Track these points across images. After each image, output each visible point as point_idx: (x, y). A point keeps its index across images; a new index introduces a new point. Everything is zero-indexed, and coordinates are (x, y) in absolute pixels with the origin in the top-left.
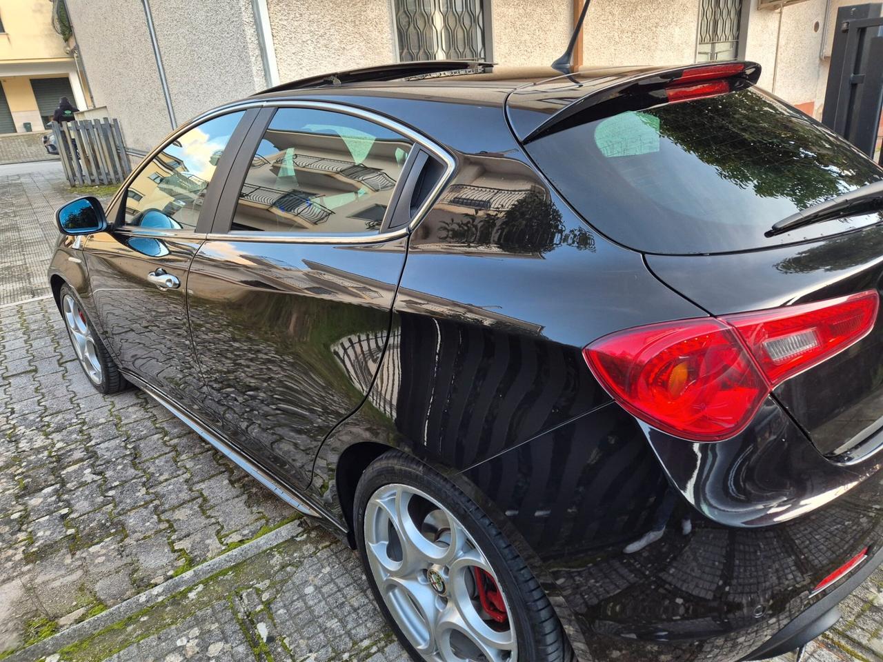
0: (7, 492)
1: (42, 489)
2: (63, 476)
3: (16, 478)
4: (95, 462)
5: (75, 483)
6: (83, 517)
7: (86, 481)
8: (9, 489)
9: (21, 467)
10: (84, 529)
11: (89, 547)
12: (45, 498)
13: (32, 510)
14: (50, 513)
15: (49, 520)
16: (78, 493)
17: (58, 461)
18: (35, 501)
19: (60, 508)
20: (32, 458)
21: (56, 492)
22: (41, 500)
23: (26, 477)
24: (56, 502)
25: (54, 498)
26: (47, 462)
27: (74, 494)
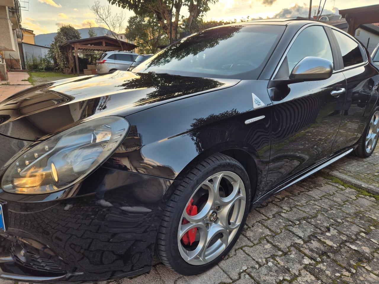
0: (370, 269)
1: (355, 250)
2: (338, 245)
3: (354, 271)
4: (319, 233)
5: (341, 237)
6: (361, 226)
7: (337, 232)
8: (367, 270)
9: (342, 275)
10: (367, 224)
11: (375, 220)
12: (360, 246)
13: (373, 248)
14: (369, 240)
15: (373, 238)
16: (348, 233)
17: (324, 253)
18: (366, 250)
19: (363, 237)
20: (328, 272)
21: (352, 243)
22: (363, 247)
23: (350, 265)
24: (360, 240)
25: (358, 242)
26: (329, 260)
27: (350, 234)
